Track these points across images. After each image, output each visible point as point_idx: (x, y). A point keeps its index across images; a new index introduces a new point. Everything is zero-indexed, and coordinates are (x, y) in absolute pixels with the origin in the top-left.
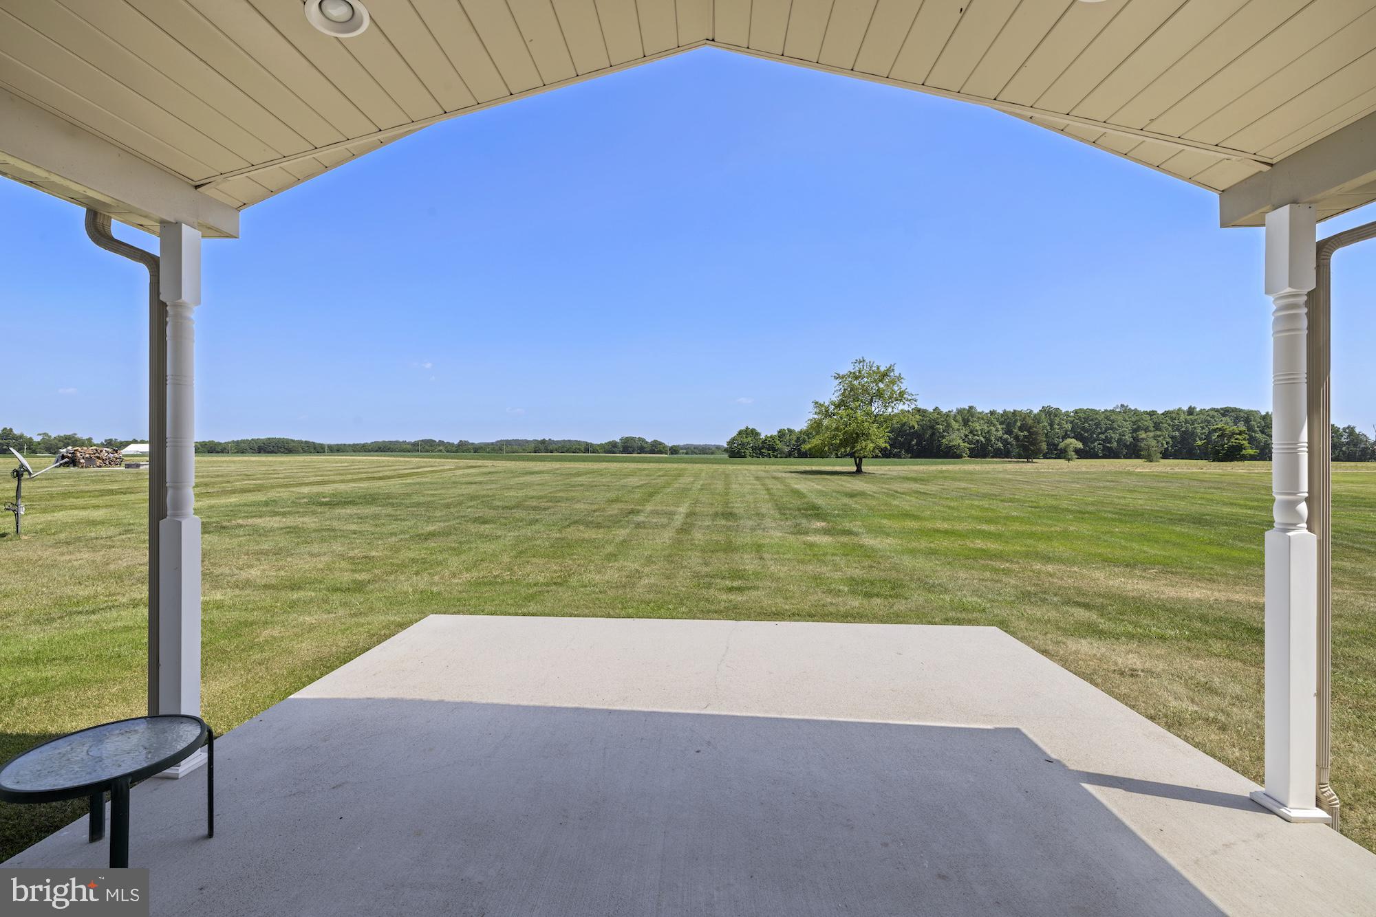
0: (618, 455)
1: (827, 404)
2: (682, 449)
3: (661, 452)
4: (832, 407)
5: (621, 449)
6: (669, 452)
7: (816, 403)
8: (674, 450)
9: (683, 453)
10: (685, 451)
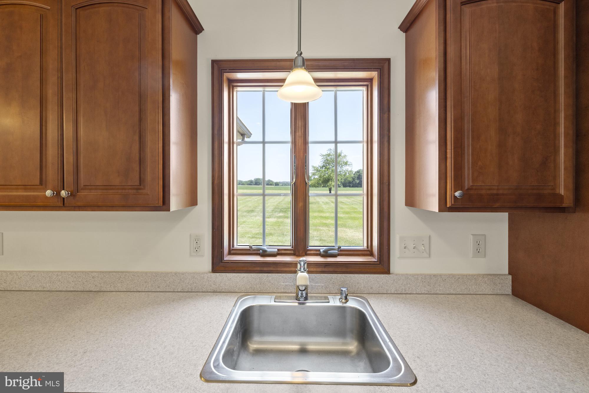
0: (253, 186)
1: (317, 167)
2: (281, 183)
3: (271, 185)
4: (319, 168)
5: (254, 183)
6: (274, 185)
7: (313, 166)
8: (277, 184)
9: (281, 185)
10: (282, 184)
